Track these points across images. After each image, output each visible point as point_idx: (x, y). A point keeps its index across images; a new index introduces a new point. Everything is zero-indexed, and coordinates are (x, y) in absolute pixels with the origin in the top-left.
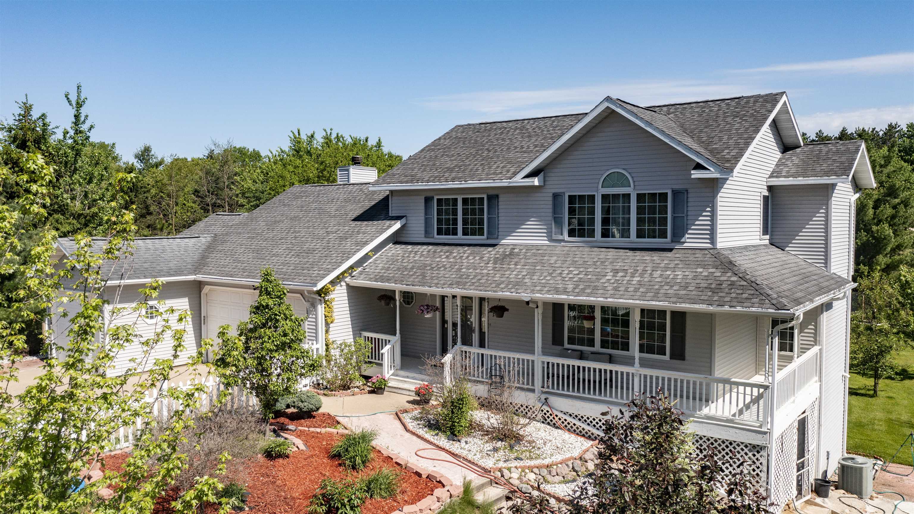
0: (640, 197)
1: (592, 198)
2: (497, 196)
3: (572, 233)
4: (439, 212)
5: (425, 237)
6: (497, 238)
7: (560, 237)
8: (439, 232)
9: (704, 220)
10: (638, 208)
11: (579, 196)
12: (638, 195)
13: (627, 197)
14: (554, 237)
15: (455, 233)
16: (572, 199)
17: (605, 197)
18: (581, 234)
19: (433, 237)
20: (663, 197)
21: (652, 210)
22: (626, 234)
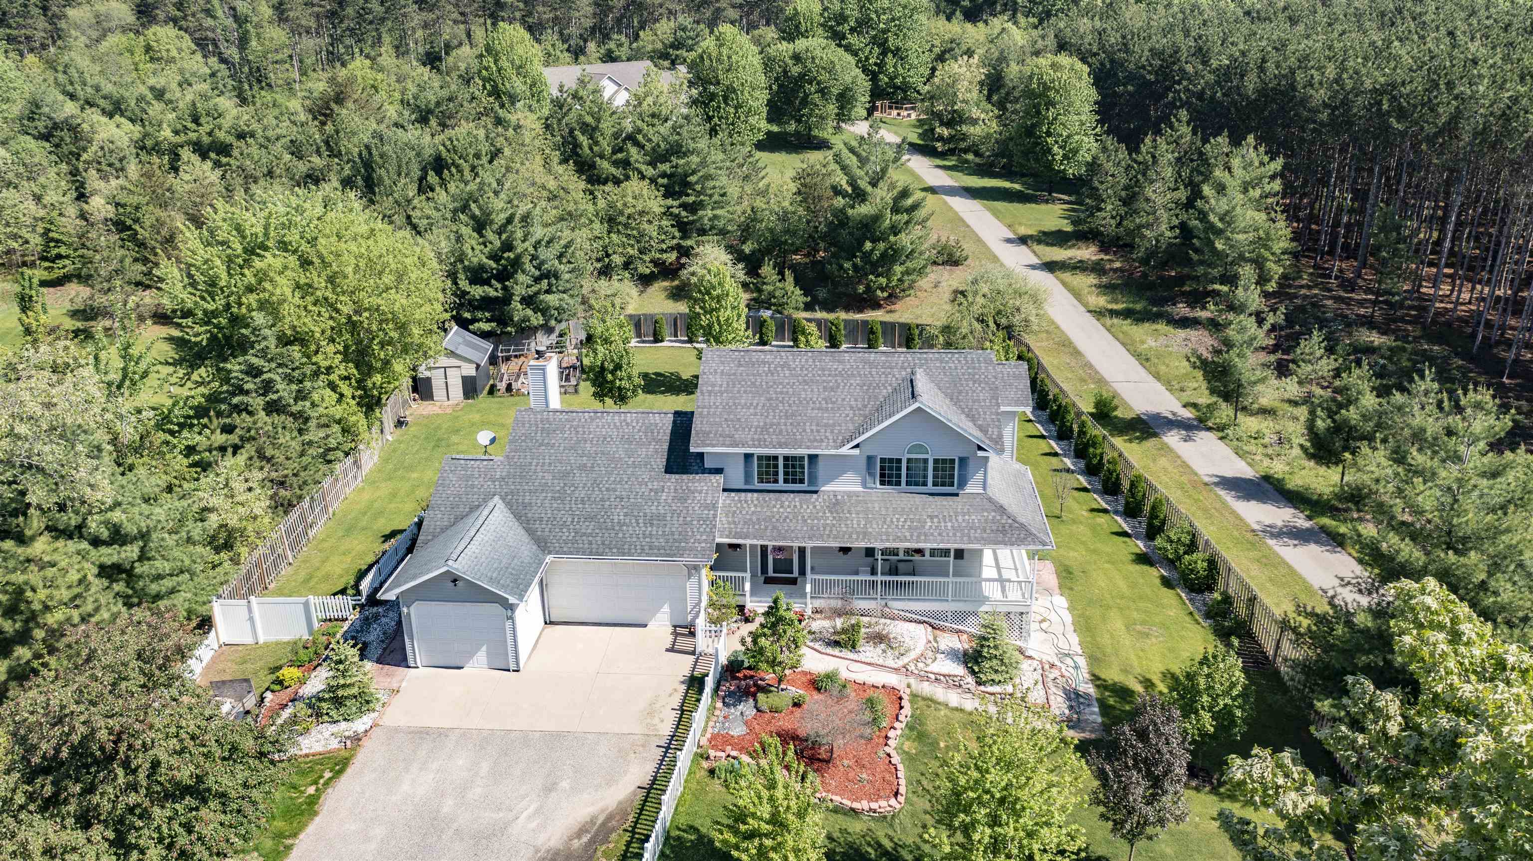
0: (936, 461)
1: (899, 461)
2: (816, 460)
3: (882, 483)
4: (759, 466)
5: (744, 485)
6: (816, 486)
7: (873, 485)
8: (759, 481)
9: (979, 476)
10: (934, 467)
11: (889, 459)
12: (934, 459)
13: (926, 461)
14: (868, 485)
15: (776, 481)
16: (883, 460)
17: (909, 460)
18: (890, 484)
19: (753, 485)
20: (952, 461)
21: (944, 470)
22: (925, 484)
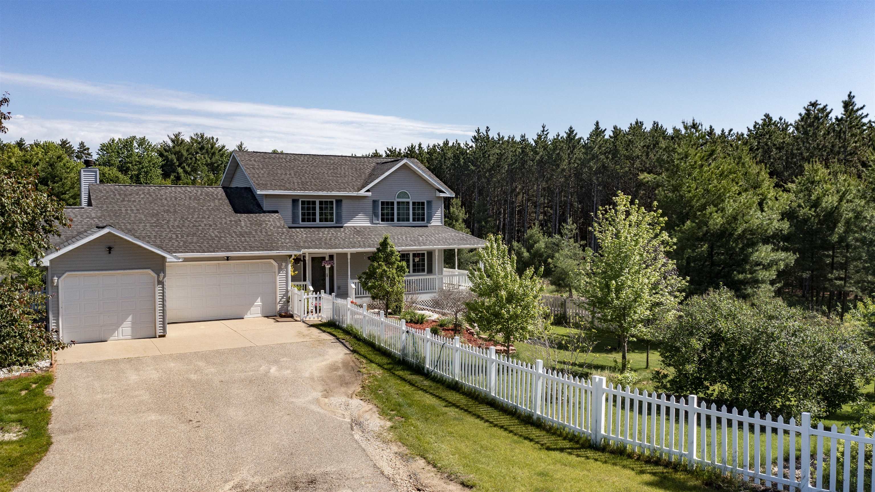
1: (392, 203)
2: (341, 201)
3: (383, 220)
4: (303, 209)
5: (293, 223)
6: (342, 223)
7: (378, 222)
8: (303, 220)
9: (438, 214)
10: (413, 208)
11: (386, 202)
12: (413, 202)
13: (408, 203)
14: (374, 222)
15: (314, 220)
16: (383, 203)
17: (398, 203)
18: (387, 220)
19: (299, 224)
20: (423, 203)
22: (408, 220)
